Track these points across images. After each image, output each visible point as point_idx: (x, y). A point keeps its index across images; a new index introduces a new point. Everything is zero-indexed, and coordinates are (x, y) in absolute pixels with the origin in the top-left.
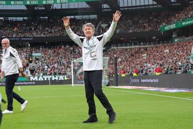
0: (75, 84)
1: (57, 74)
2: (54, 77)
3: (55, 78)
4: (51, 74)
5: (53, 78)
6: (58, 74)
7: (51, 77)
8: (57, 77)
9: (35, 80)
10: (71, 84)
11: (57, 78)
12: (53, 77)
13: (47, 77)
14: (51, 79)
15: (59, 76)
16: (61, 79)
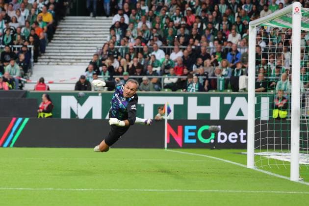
1: (221, 85)
2: (200, 103)
3: (204, 110)
4: (181, 85)
5: (194, 110)
6: (226, 87)
7: (180, 101)
8: (215, 101)
9: (90, 113)
11: (213, 110)
12: (192, 101)
13: (159, 100)
14: (181, 110)
15: (227, 100)
16: (240, 113)
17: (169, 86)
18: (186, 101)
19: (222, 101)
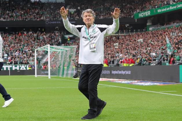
0: (38, 75)
1: (19, 63)
2: (15, 67)
3: (16, 68)
4: (11, 63)
5: (14, 68)
8: (18, 66)
10: (35, 74)
11: (18, 68)
12: (14, 66)
13: (7, 66)
14: (11, 68)
15: (20, 66)
16: (23, 68)
17: (8, 64)
18: (12, 66)
19: (19, 66)
